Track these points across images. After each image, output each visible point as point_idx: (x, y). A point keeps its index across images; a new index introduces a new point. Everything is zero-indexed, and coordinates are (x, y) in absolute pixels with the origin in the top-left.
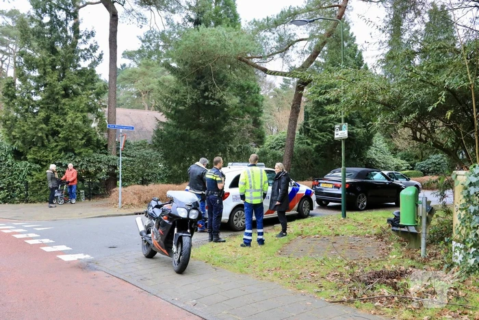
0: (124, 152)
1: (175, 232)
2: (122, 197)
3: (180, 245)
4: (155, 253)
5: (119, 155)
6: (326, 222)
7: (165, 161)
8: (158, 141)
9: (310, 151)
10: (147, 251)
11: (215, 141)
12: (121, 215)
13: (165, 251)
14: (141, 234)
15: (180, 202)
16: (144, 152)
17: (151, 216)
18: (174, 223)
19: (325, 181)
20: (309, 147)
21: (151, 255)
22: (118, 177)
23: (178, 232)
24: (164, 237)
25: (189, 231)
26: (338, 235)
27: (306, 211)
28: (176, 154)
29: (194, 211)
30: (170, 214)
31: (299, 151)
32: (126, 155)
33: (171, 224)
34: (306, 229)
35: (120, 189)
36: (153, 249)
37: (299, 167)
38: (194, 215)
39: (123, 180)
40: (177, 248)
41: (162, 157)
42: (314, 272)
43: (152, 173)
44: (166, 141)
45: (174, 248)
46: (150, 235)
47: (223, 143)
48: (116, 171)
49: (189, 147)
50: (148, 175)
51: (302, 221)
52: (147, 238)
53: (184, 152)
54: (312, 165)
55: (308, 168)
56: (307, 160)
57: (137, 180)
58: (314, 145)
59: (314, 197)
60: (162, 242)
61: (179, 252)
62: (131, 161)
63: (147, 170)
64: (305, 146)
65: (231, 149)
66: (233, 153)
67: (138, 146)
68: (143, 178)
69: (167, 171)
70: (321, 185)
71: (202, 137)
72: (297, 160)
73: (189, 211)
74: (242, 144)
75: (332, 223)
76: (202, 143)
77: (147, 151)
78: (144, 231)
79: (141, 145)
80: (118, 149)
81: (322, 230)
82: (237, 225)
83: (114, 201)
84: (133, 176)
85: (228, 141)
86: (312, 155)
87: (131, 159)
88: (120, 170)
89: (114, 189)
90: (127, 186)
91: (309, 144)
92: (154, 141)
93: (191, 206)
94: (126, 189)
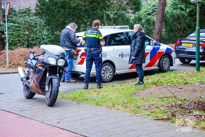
0: (10, 19)
1: (47, 76)
2: (10, 58)
3: (51, 85)
4: (34, 94)
5: (5, 22)
6: (180, 75)
7: (48, 27)
8: (41, 9)
9: (184, 16)
10: (27, 93)
11: (93, 9)
12: (9, 73)
13: (40, 91)
14: (22, 80)
15: (50, 53)
16: (28, 19)
17: (29, 66)
18: (46, 69)
19: (187, 41)
20: (183, 12)
21: (30, 96)
22: (5, 41)
23: (49, 75)
24: (39, 80)
25: (58, 75)
26: (187, 83)
27: (166, 66)
28: (58, 21)
29: (61, 60)
30: (43, 62)
31: (172, 16)
32: (12, 22)
33: (44, 70)
34: (162, 80)
35: (7, 51)
36: (32, 91)
37: (172, 31)
38: (61, 63)
39: (10, 44)
40: (49, 87)
41: (45, 23)
42: (152, 105)
43: (37, 38)
44: (48, 9)
45: (47, 87)
46: (29, 80)
47: (101, 10)
48: (3, 36)
49: (69, 14)
50: (33, 40)
51: (160, 75)
52: (27, 83)
53: (65, 19)
54: (185, 29)
55: (181, 32)
56: (180, 24)
57: (23, 44)
58: (188, 10)
59: (173, 55)
60: (38, 84)
61: (50, 90)
62: (16, 27)
63: (32, 36)
64: (178, 12)
65: (108, 16)
66: (110, 20)
67: (23, 13)
68: (28, 42)
69: (50, 36)
70: (183, 45)
71: (81, 5)
72: (170, 24)
73: (57, 60)
74: (119, 11)
75: (186, 75)
76: (81, 10)
77: (31, 18)
78: (25, 78)
79: (25, 12)
80: (4, 16)
81: (175, 80)
82: (105, 78)
83: (3, 62)
84: (19, 40)
85: (105, 9)
86: (186, 19)
87: (17, 25)
88: (7, 35)
89: (2, 52)
90: (13, 49)
91: (182, 9)
92: (37, 8)
93: (59, 56)
94: (13, 51)
